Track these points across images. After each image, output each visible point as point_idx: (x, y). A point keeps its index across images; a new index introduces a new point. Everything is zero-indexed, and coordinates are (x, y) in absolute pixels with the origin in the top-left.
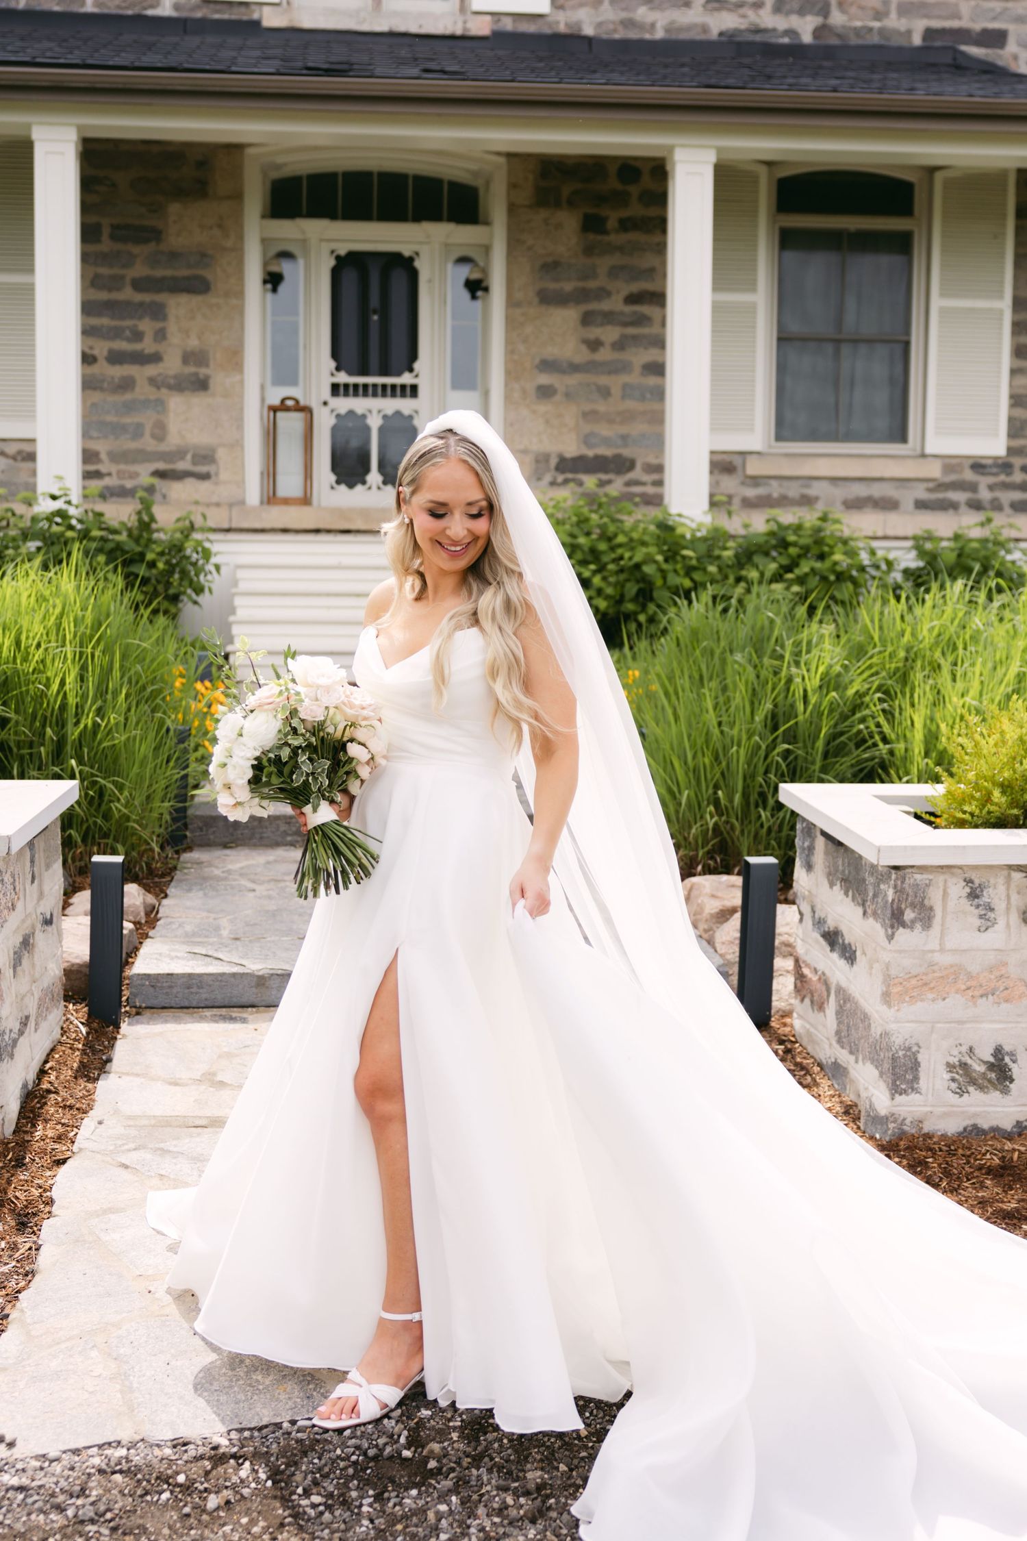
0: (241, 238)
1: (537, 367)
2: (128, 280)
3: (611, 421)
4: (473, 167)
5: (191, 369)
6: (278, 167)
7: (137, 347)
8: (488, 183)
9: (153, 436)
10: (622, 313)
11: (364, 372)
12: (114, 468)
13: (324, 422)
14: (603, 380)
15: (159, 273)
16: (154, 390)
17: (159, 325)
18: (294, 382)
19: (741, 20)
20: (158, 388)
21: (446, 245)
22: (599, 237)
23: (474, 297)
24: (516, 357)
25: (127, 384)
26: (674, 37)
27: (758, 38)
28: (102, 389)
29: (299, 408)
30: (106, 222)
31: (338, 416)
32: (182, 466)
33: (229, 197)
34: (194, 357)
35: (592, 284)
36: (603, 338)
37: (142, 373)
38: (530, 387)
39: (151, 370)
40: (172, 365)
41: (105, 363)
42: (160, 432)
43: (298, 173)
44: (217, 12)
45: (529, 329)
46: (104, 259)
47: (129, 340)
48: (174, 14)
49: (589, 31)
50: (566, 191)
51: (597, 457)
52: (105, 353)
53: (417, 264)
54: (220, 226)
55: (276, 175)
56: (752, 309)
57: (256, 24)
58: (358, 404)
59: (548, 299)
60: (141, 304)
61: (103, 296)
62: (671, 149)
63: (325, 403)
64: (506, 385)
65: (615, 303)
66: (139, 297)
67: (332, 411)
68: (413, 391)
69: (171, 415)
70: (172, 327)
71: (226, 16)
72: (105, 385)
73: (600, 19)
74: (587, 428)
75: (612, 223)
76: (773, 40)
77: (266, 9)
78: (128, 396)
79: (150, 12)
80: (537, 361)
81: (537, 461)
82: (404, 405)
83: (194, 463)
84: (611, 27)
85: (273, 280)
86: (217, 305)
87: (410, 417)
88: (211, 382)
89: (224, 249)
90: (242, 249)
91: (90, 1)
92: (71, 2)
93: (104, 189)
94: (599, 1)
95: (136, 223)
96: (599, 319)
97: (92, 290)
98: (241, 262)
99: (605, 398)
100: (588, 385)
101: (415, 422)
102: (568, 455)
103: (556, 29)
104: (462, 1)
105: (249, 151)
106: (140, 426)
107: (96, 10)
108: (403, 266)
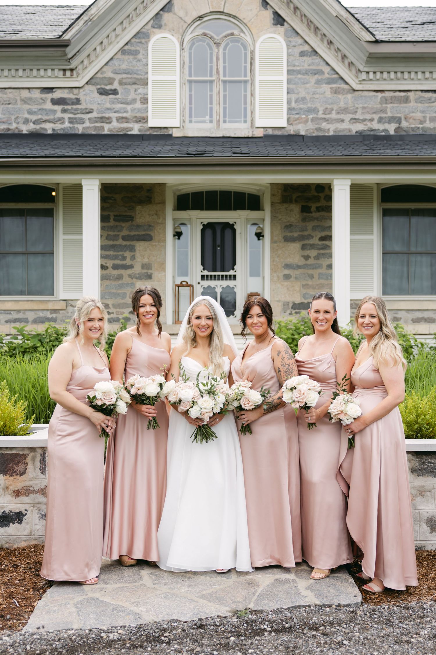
0: (165, 219)
1: (283, 267)
2: (120, 236)
3: (314, 288)
4: (258, 188)
5: (145, 271)
6: (180, 190)
7: (124, 262)
8: (263, 194)
10: (318, 245)
11: (214, 270)
12: (114, 310)
13: (198, 290)
14: (311, 272)
15: (132, 233)
16: (130, 279)
17: (132, 254)
18: (186, 275)
19: (365, 126)
20: (132, 279)
21: (247, 219)
22: (308, 215)
23: (259, 239)
24: (275, 263)
25: (120, 277)
26: (337, 134)
27: (372, 133)
28: (110, 280)
29: (188, 285)
30: (112, 214)
31: (204, 288)
33: (160, 203)
34: (146, 266)
35: (306, 233)
36: (310, 255)
37: (125, 273)
38: (281, 275)
39: (129, 271)
40: (137, 269)
41: (111, 269)
43: (188, 192)
44: (155, 131)
45: (280, 252)
46: (111, 228)
47: (121, 260)
48: (139, 133)
49: (303, 133)
50: (294, 196)
52: (111, 265)
53: (235, 227)
54: (156, 214)
55: (179, 193)
56: (371, 241)
57: (170, 136)
58: (212, 283)
59: (287, 239)
60: (126, 246)
61: (111, 243)
62: (332, 180)
63: (199, 283)
64: (271, 274)
65: (315, 241)
66: (125, 243)
67: (202, 286)
68: (235, 276)
70: (137, 254)
71: (159, 133)
72: (111, 278)
73: (307, 128)
74: (304, 291)
75: (313, 209)
76: (378, 134)
77: (174, 130)
78: (120, 282)
79: (129, 133)
80: (283, 265)
81: (284, 305)
82: (230, 283)
84: (312, 131)
85: (178, 235)
86: (155, 245)
87: (233, 288)
88: (153, 275)
89: (158, 223)
90: (165, 223)
91: (106, 129)
92: (99, 130)
93: (111, 201)
94: (306, 121)
95: (124, 214)
96: (309, 247)
97: (106, 241)
98: (165, 228)
99: (311, 279)
100: (304, 274)
101: (235, 290)
102: (297, 303)
103: (290, 133)
104: (252, 123)
105: (167, 185)
106: (125, 294)
107: (109, 133)
108: (230, 227)
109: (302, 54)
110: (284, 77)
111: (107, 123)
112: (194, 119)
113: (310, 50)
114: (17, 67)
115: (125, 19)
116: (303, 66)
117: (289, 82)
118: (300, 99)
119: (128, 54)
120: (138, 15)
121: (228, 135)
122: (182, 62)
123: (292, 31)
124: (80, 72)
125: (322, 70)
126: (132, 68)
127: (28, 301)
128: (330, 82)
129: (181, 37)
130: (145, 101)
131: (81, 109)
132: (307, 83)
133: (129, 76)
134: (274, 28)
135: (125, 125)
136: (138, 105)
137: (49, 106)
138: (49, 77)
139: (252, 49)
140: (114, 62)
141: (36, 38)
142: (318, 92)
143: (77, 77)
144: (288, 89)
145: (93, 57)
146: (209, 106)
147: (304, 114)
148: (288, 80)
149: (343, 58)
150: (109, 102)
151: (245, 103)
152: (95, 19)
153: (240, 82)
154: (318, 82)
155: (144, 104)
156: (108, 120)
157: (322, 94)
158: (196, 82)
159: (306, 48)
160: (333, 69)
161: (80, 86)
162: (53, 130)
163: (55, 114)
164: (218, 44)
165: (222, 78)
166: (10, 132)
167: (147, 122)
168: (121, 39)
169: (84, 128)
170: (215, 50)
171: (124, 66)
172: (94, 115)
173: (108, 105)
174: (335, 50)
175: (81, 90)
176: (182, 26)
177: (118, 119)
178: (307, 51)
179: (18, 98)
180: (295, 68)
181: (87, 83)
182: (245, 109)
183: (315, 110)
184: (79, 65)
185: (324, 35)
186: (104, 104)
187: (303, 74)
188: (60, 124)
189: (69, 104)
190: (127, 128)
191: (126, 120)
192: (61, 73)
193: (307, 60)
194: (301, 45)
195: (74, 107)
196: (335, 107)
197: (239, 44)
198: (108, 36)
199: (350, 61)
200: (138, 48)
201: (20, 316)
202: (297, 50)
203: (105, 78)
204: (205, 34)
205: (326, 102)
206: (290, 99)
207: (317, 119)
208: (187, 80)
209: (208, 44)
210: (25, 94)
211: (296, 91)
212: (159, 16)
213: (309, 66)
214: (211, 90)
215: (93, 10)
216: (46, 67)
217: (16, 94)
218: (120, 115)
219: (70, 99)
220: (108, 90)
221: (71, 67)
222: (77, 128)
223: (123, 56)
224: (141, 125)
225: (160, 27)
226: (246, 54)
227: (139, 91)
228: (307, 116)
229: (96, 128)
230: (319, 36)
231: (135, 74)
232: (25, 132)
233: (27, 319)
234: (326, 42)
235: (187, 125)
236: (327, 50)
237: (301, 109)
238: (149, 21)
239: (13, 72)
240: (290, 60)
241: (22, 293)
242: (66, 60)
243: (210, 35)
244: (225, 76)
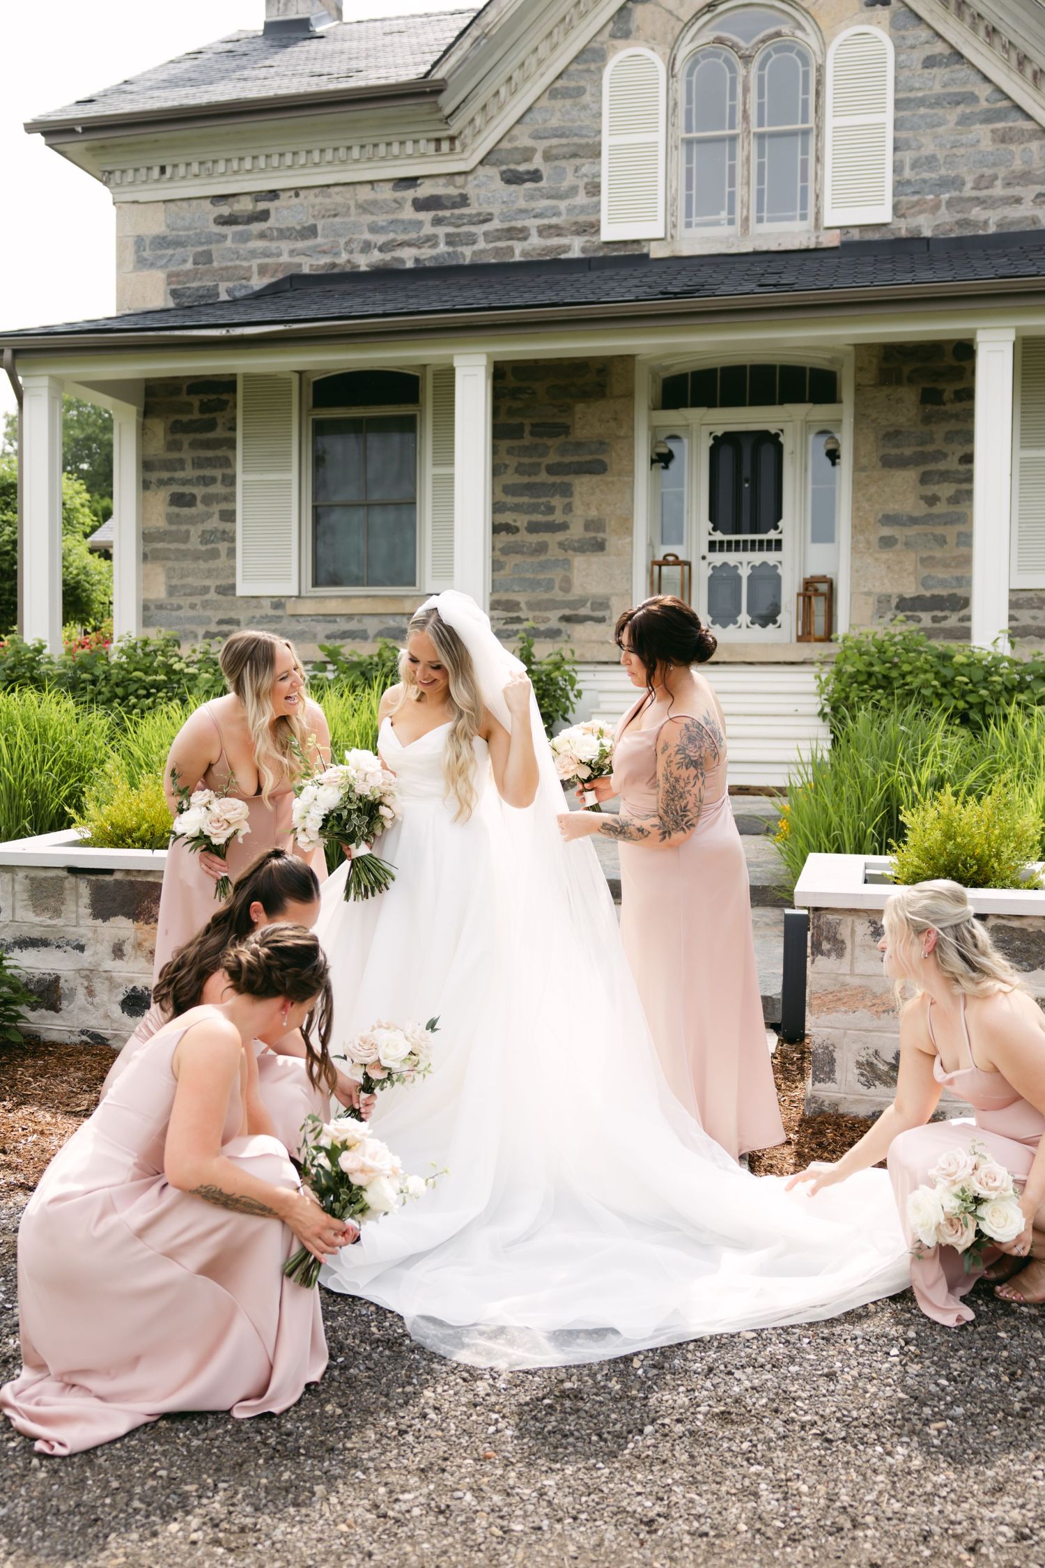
0: (632, 428)
1: (879, 521)
2: (543, 466)
3: (947, 566)
4: (828, 356)
5: (592, 534)
6: (667, 368)
7: (550, 518)
8: (841, 367)
9: (561, 589)
10: (958, 472)
11: (737, 531)
12: (530, 615)
13: (702, 573)
14: (939, 530)
15: (568, 459)
16: (562, 552)
17: (567, 500)
18: (680, 541)
20: (566, 550)
21: (807, 422)
22: (936, 408)
23: (831, 464)
24: (861, 514)
25: (542, 548)
26: (1005, 230)
28: (523, 553)
29: (677, 562)
30: (527, 422)
31: (714, 568)
32: (583, 611)
33: (622, 396)
34: (594, 525)
35: (930, 448)
36: (940, 494)
37: (553, 539)
38: (874, 539)
39: (560, 536)
40: (577, 531)
41: (528, 532)
42: (567, 585)
43: (684, 372)
44: (615, 250)
45: (873, 489)
46: (526, 450)
47: (543, 513)
48: (582, 256)
49: (927, 233)
50: (906, 370)
51: (933, 596)
52: (527, 524)
53: (781, 439)
54: (615, 419)
55: (666, 374)
57: (647, 255)
58: (731, 558)
59: (889, 463)
60: (553, 485)
61: (525, 480)
62: (974, 331)
63: (704, 558)
64: (851, 538)
65: (949, 464)
66: (552, 479)
67: (709, 563)
68: (778, 545)
69: (575, 571)
70: (577, 501)
71: (625, 253)
72: (527, 549)
73: (938, 222)
74: (925, 572)
75: (948, 395)
77: (653, 244)
78: (543, 558)
79: (563, 256)
80: (880, 516)
81: (880, 602)
82: (770, 557)
83: (593, 609)
84: (948, 227)
85: (663, 459)
86: (613, 482)
87: (775, 567)
88: (607, 544)
89: (618, 437)
90: (633, 436)
91: (517, 252)
92: (504, 254)
93: (527, 396)
94: (936, 207)
95: (551, 421)
96: (936, 478)
97: (516, 476)
98: (632, 447)
99: (942, 546)
100: (926, 535)
101: (780, 571)
102: (907, 596)
103: (898, 235)
104: (817, 219)
105: (638, 358)
106: (551, 581)
107: (522, 259)
108: (769, 442)
109: (929, 62)
110: (888, 117)
111: (519, 239)
112: (695, 220)
113: (947, 51)
114: (348, 143)
115: (557, 26)
116: (931, 89)
117: (898, 125)
118: (923, 160)
119: (563, 97)
120: (583, 16)
121: (764, 248)
122: (671, 103)
123: (909, 14)
124: (468, 141)
125: (972, 93)
126: (569, 124)
127: (367, 597)
128: (989, 117)
129: (668, 51)
130: (594, 189)
131: (470, 215)
132: (939, 125)
133: (564, 141)
134: (868, 13)
135: (555, 241)
136: (581, 199)
137: (408, 213)
138: (410, 156)
139: (820, 62)
140: (536, 115)
141: (383, 82)
142: (964, 141)
143: (463, 151)
144: (895, 140)
145: (492, 109)
146: (727, 189)
147: (930, 193)
148: (896, 121)
149: (1020, 63)
150: (525, 196)
151: (804, 178)
152: (494, 32)
153: (793, 134)
154: (964, 121)
155: (594, 195)
156: (521, 234)
157: (972, 146)
158: (701, 141)
159: (939, 48)
160: (999, 90)
161: (468, 169)
162: (417, 260)
163: (420, 229)
164: (746, 59)
165: (755, 129)
166: (336, 271)
167: (598, 231)
168: (549, 67)
169: (474, 253)
170: (741, 71)
171: (554, 122)
172: (496, 224)
173: (522, 204)
174: (1004, 47)
175: (470, 178)
176: (673, 29)
177: (543, 231)
178: (941, 54)
179: (352, 203)
180: (912, 95)
181: (481, 162)
182: (804, 190)
183: (957, 183)
184: (465, 128)
185: (979, 15)
186: (513, 202)
187: (931, 106)
188: (430, 247)
189: (446, 208)
190: (560, 247)
191: (557, 230)
192: (432, 146)
193: (940, 73)
194: (927, 42)
195: (457, 212)
196: (1002, 172)
197: (793, 55)
198: (523, 64)
199: (1036, 68)
200: (582, 83)
201: (353, 626)
202: (919, 55)
203: (516, 149)
204: (720, 41)
205: (981, 162)
206: (901, 161)
207: (961, 200)
208: (683, 140)
209: (728, 61)
210: (365, 193)
211: (914, 144)
212: (624, 13)
213: (944, 86)
214: (733, 156)
215: (491, 16)
216: (402, 138)
217: (348, 195)
218: (546, 221)
219: (449, 197)
220: (521, 173)
221: (451, 132)
222: (462, 253)
223: (553, 102)
224: (587, 238)
225: (626, 35)
226: (806, 74)
227: (584, 170)
228: (937, 196)
229: (497, 251)
230: (968, 19)
231: (576, 135)
232: (363, 268)
233: (365, 631)
234: (982, 32)
235: (681, 231)
236: (984, 49)
237: (924, 181)
238: (605, 26)
239: (342, 152)
240: (901, 78)
241: (357, 582)
242: (441, 120)
243: (729, 40)
244: (761, 124)
